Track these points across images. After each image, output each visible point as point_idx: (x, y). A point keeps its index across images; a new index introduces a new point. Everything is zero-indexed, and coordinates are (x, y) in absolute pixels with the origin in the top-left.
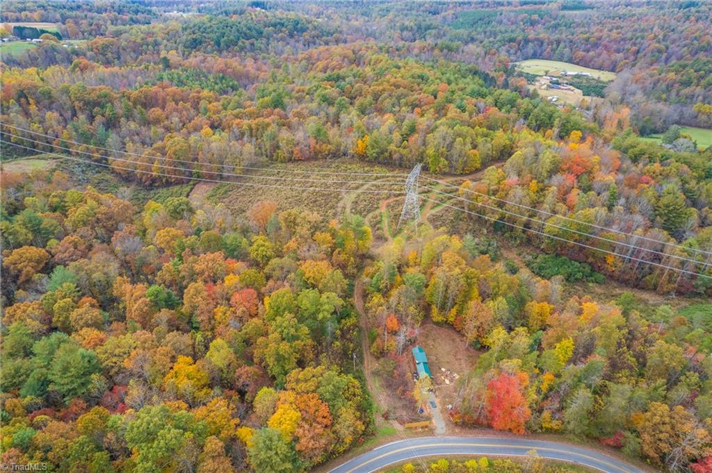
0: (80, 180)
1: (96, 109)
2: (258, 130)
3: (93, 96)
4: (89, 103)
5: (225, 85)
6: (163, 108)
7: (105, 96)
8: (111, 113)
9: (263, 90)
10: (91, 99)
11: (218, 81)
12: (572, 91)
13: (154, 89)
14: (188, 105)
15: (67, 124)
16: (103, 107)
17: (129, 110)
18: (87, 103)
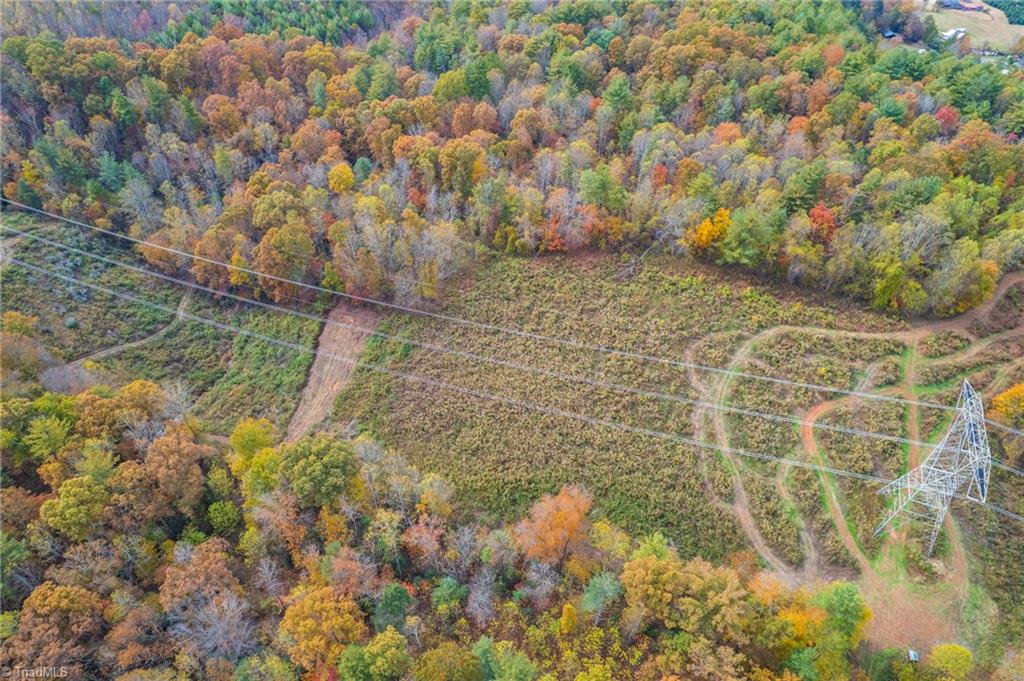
0: (71, 297)
1: (90, 100)
2: (453, 168)
3: (80, 68)
4: (72, 83)
5: (346, 19)
6: (233, 91)
7: (107, 66)
8: (122, 112)
9: (432, 38)
10: (76, 75)
11: (332, 10)
12: (986, 12)
13: (210, 42)
14: (284, 84)
15: (28, 144)
16: (104, 92)
17: (161, 103)
18: (68, 84)
